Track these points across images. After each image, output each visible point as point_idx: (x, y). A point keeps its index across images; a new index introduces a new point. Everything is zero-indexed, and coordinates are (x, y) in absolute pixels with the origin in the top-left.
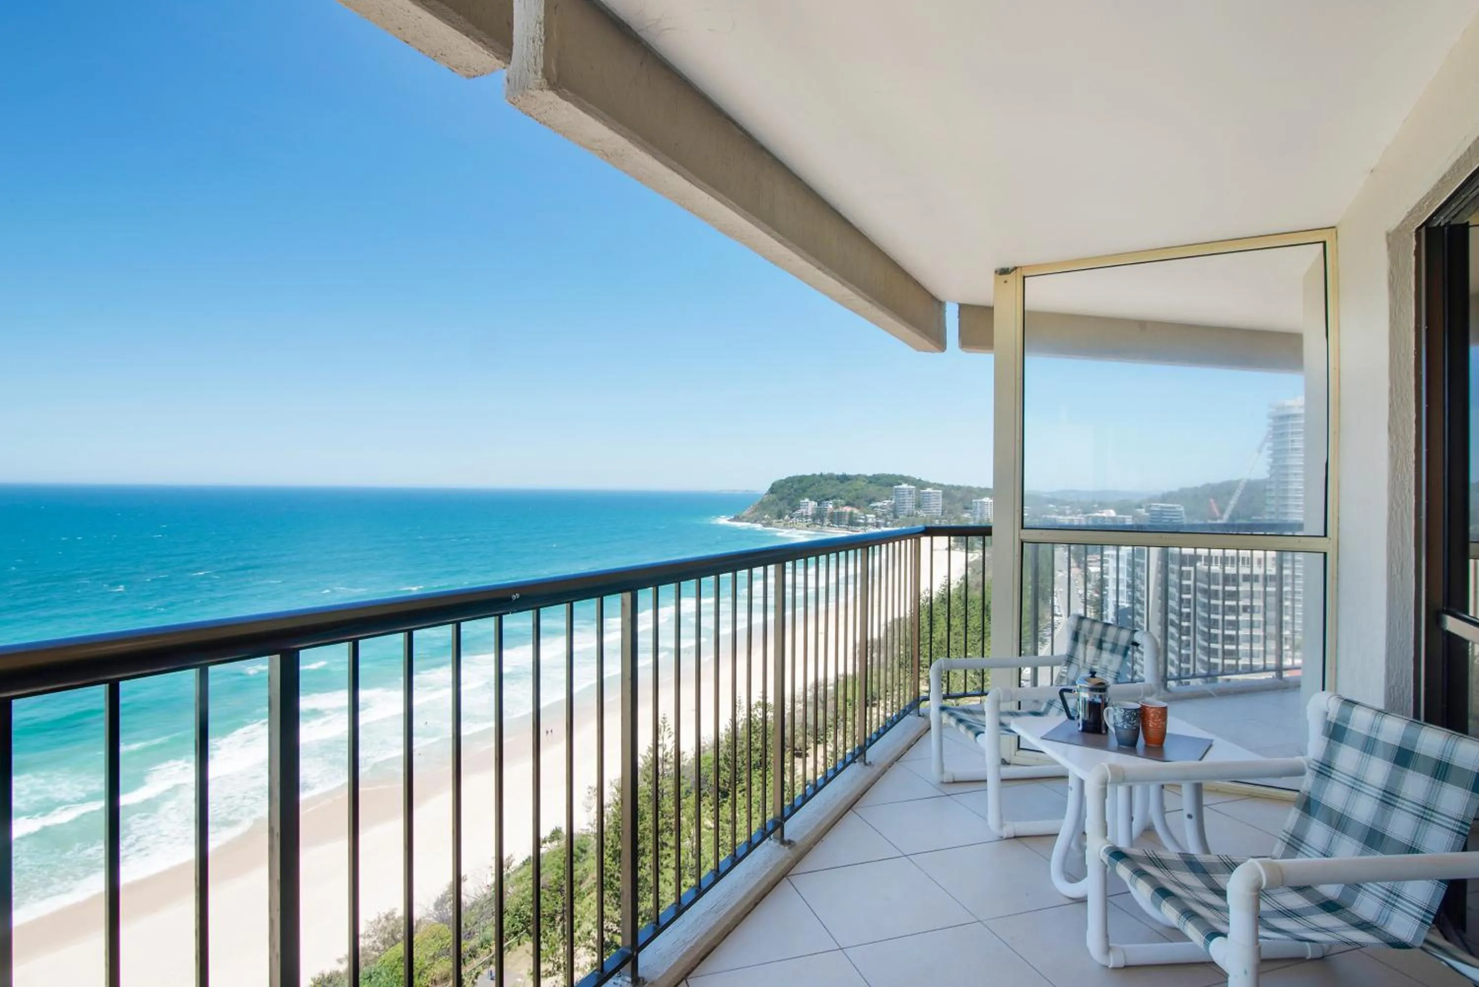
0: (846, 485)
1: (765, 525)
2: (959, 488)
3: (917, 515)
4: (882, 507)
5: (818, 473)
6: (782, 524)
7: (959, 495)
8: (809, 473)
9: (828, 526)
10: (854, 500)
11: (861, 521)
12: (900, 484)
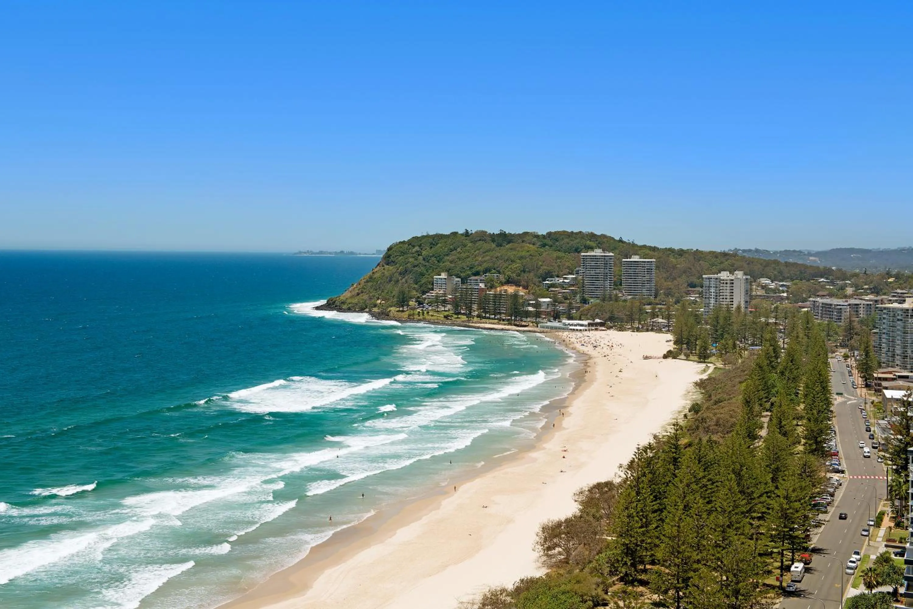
0: (505, 250)
1: (378, 316)
2: (681, 253)
3: (617, 299)
4: (562, 286)
5: (461, 231)
6: (405, 315)
7: (682, 263)
8: (447, 231)
9: (479, 316)
10: (519, 275)
11: (531, 309)
12: (592, 248)
